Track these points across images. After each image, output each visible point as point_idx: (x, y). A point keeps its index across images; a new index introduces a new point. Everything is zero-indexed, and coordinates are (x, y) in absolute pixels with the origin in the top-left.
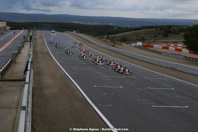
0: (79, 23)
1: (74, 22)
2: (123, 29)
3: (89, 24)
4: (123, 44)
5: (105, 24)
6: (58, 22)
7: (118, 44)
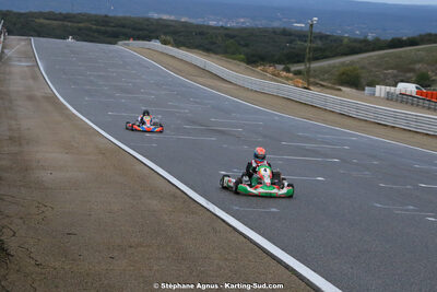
0: (172, 18)
2: (346, 41)
3: (212, 23)
4: (343, 89)
5: (276, 24)
7: (322, 86)
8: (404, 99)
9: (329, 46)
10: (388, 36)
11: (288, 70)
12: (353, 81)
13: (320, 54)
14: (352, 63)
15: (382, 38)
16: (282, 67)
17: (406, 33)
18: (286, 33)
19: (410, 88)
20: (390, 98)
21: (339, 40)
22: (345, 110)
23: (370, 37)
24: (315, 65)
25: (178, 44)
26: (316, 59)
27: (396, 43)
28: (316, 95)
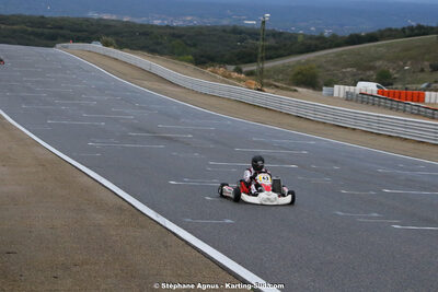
0: (114, 17)
3: (157, 22)
5: (225, 22)
7: (277, 87)
8: (364, 99)
9: (282, 44)
10: (346, 32)
11: (239, 71)
12: (309, 80)
13: (274, 53)
14: (308, 61)
15: (340, 34)
16: (233, 67)
17: (365, 28)
18: (237, 31)
19: (370, 87)
20: (349, 98)
21: (293, 37)
22: (302, 113)
23: (327, 33)
24: (268, 65)
25: (120, 46)
26: (269, 58)
27: (355, 40)
28: (270, 97)
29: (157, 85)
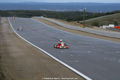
0: (46, 10)
1: (42, 10)
2: (94, 14)
3: (57, 11)
4: (94, 27)
5: (75, 10)
6: (24, 9)
7: (88, 26)
8: (111, 29)
9: (89, 16)
10: (106, 12)
11: (79, 23)
12: (97, 25)
14: (96, 20)
15: (104, 12)
16: (77, 22)
17: (110, 11)
19: (113, 26)
20: (107, 29)
21: (92, 14)
22: (95, 33)
23: (101, 12)
24: (86, 21)
25: (48, 17)
26: (86, 19)
27: (108, 14)
28: (87, 29)
29: (57, 27)
